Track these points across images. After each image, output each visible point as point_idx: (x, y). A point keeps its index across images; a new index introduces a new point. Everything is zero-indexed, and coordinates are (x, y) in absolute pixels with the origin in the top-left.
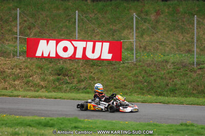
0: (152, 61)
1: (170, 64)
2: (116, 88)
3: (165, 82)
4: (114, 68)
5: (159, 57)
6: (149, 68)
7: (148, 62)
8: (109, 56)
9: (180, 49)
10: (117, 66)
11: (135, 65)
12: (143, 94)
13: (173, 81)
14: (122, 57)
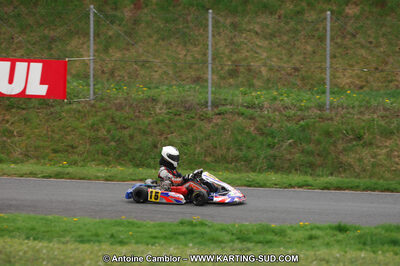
0: (126, 99)
1: (160, 105)
2: (55, 151)
3: (150, 139)
4: (52, 113)
5: (140, 92)
6: (118, 113)
7: (118, 101)
8: (43, 90)
9: (180, 76)
10: (58, 108)
11: (93, 106)
12: (108, 163)
13: (166, 138)
14: (68, 90)
